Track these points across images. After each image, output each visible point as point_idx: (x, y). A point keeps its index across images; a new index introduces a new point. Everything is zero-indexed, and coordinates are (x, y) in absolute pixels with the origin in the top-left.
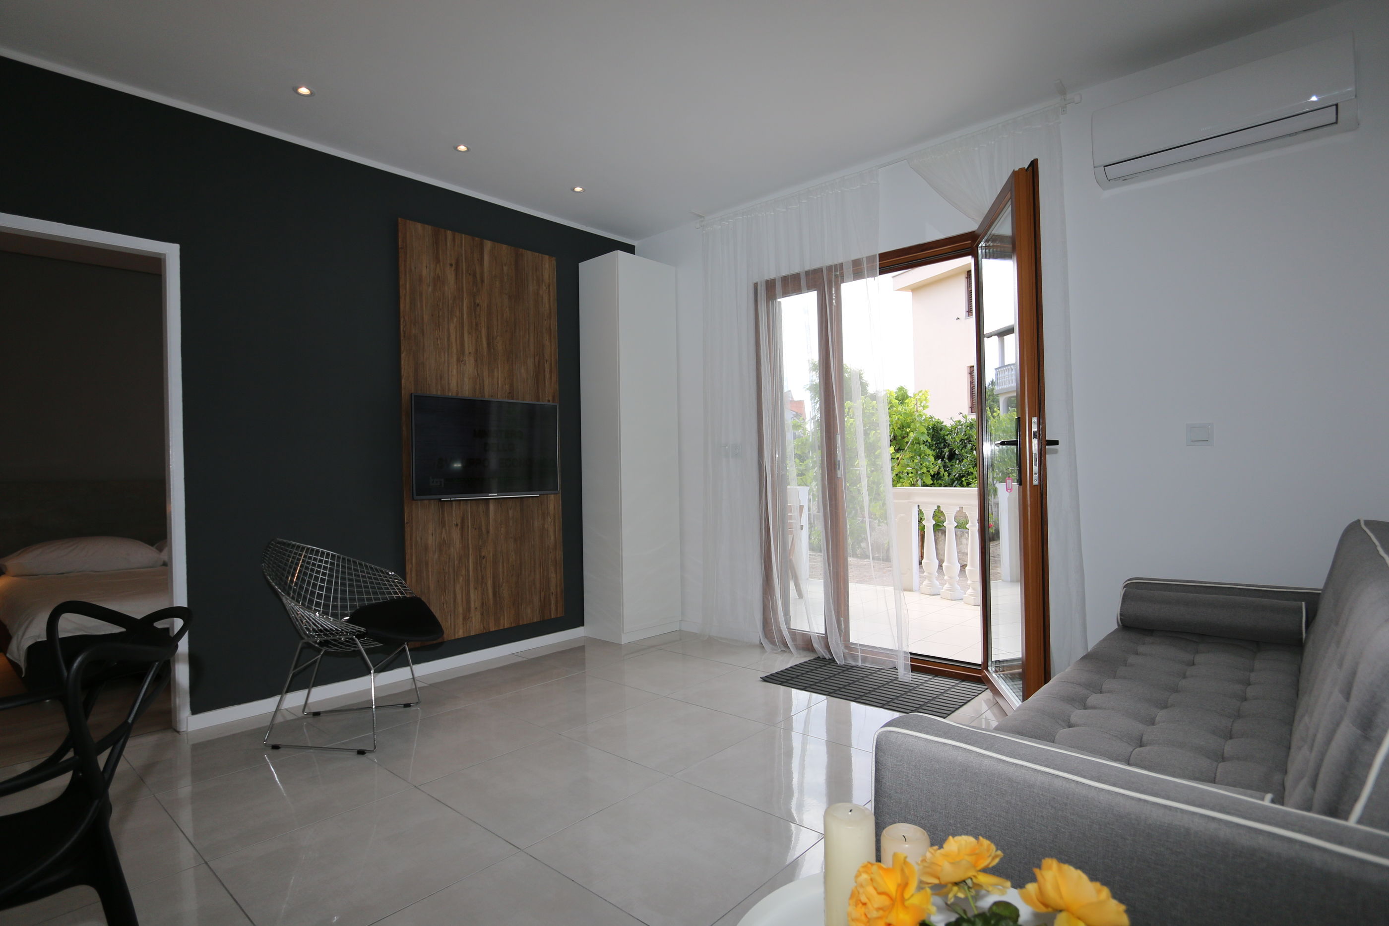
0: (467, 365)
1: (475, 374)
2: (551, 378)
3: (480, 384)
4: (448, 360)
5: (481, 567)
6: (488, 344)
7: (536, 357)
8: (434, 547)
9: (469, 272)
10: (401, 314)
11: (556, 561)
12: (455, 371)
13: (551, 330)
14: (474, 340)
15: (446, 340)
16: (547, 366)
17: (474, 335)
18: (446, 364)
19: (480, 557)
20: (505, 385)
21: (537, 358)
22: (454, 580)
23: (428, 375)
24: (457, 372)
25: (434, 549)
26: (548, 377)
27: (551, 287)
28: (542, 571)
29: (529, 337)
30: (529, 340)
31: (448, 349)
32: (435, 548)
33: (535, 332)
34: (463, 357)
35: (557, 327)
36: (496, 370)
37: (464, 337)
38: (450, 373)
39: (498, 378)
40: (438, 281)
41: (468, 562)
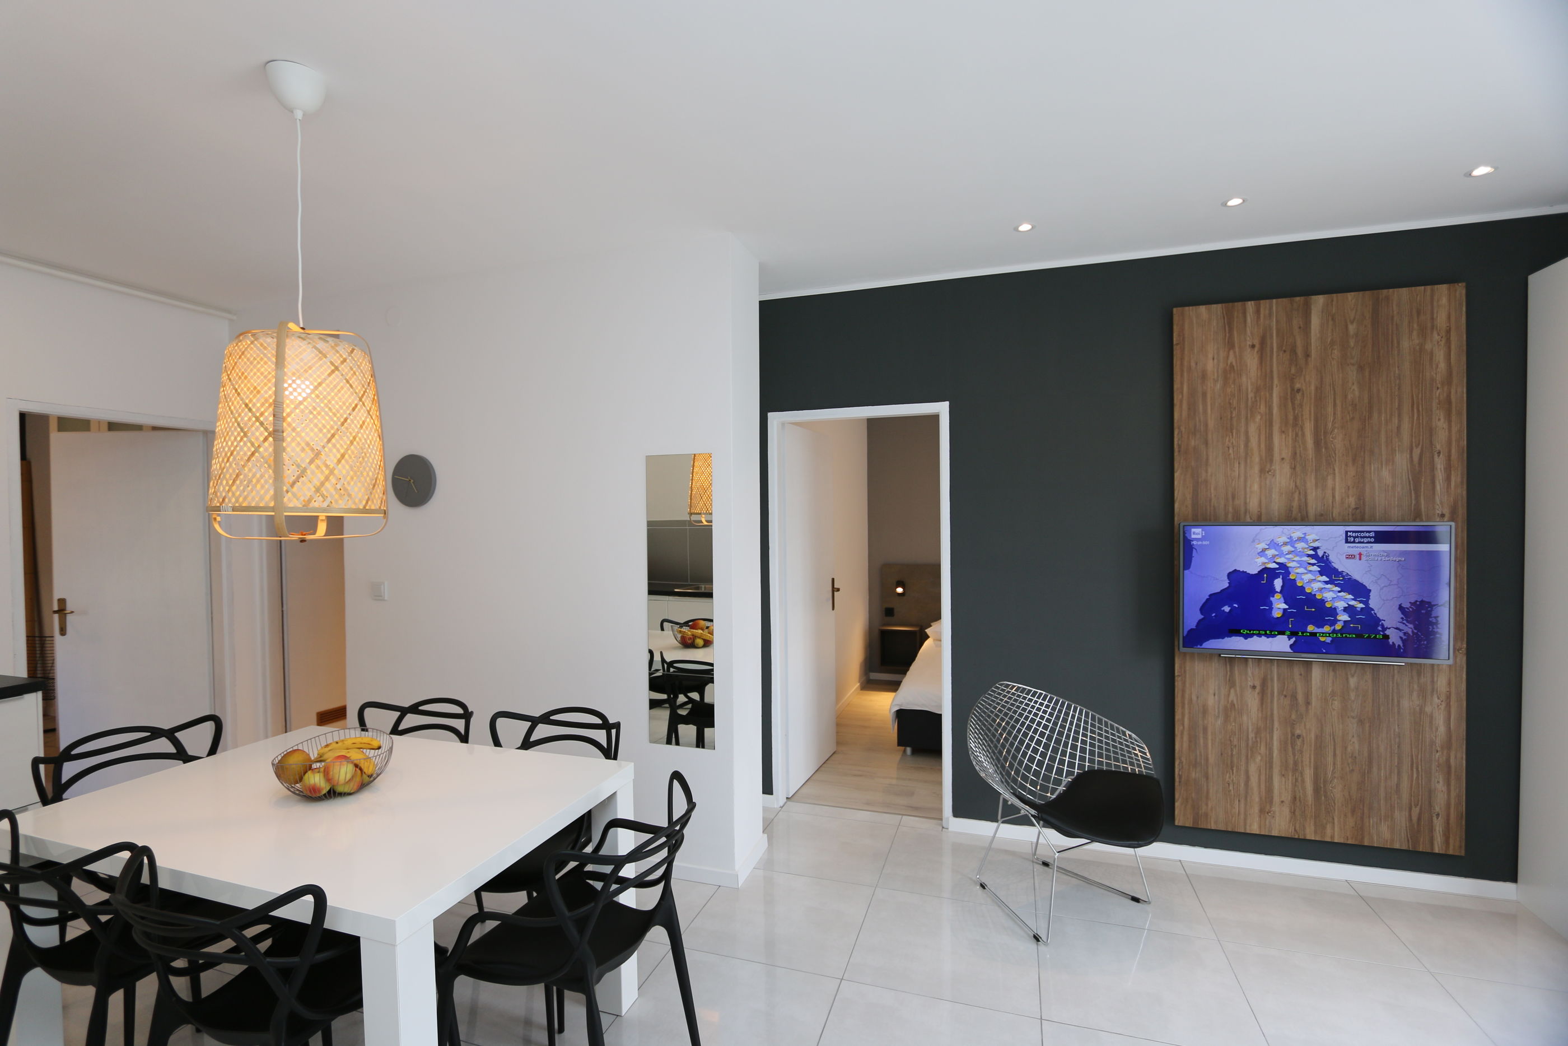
0: (1278, 476)
1: (1292, 485)
2: (1448, 479)
3: (1299, 499)
4: (1246, 472)
5: (1293, 748)
6: (1317, 443)
7: (1415, 450)
8: (1217, 711)
9: (1284, 348)
10: (1176, 425)
11: (1449, 767)
12: (1256, 487)
13: (1450, 402)
14: (1290, 440)
15: (1242, 447)
16: (1440, 464)
17: (1290, 434)
18: (1242, 479)
19: (1293, 735)
20: (1348, 497)
21: (1417, 452)
22: (1247, 756)
23: (1213, 495)
24: (1260, 488)
25: (1216, 713)
26: (1441, 478)
27: (1453, 333)
28: (1415, 776)
29: (1400, 421)
30: (1399, 428)
31: (1246, 459)
32: (1219, 712)
33: (1413, 410)
34: (1271, 466)
35: (1465, 395)
36: (1330, 478)
37: (1272, 438)
38: (1248, 489)
39: (1333, 489)
40: (1230, 373)
41: (1272, 738)
